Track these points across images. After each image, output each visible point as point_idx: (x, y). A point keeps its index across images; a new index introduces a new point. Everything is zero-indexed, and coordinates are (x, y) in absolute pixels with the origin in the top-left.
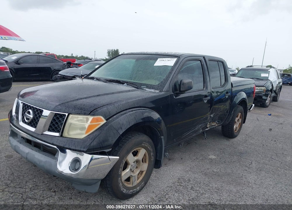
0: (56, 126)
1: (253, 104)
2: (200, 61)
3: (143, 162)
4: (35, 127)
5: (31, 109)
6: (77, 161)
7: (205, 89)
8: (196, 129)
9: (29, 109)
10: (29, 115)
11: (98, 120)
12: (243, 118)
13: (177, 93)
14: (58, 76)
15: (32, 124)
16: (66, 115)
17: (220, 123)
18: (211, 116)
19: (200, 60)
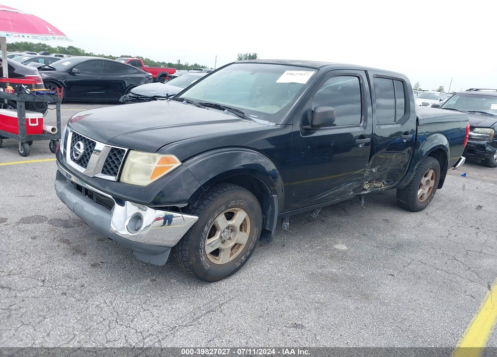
0: (112, 165)
1: (462, 157)
2: (358, 77)
3: (241, 230)
4: (86, 167)
5: (81, 140)
6: (138, 218)
7: (362, 125)
8: (340, 189)
9: (79, 141)
10: (78, 149)
11: (169, 161)
12: (438, 179)
13: (306, 129)
14: (129, 96)
15: (82, 162)
16: (125, 151)
17: (392, 184)
18: (372, 171)
19: (358, 75)
